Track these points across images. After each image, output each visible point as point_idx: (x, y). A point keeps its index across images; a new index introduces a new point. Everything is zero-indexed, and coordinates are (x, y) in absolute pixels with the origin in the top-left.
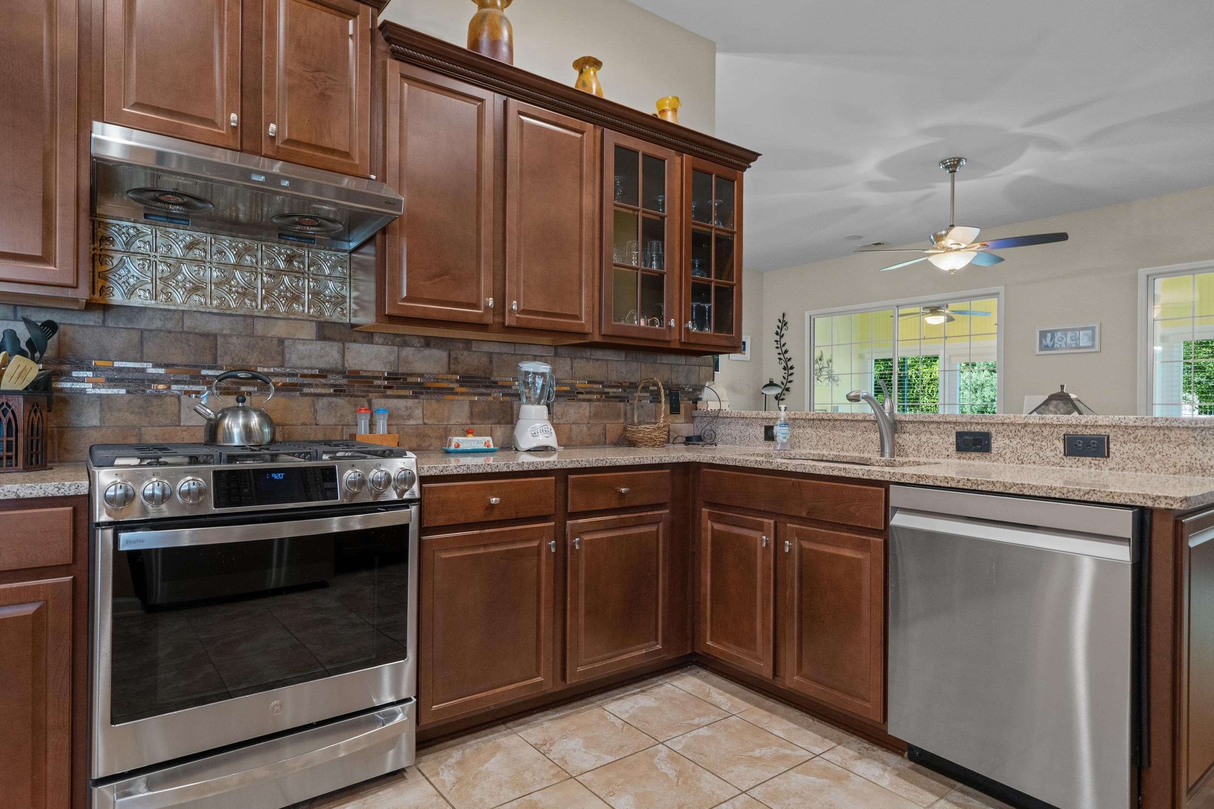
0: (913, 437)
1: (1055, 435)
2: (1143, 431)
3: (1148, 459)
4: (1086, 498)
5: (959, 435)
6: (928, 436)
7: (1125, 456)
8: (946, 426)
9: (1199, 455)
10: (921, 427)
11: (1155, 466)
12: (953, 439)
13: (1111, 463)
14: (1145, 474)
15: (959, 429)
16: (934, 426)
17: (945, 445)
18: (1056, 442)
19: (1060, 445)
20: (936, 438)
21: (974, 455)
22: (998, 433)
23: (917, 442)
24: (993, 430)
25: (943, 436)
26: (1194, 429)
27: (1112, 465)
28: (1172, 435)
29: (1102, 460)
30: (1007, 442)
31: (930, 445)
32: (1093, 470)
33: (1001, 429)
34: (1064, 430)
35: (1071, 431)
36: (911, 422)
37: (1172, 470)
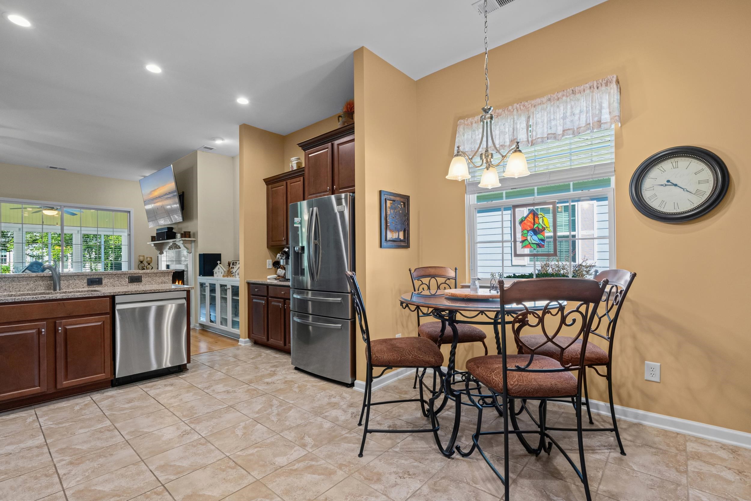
0: (66, 282)
1: (125, 277)
2: (151, 274)
3: (152, 281)
4: (175, 290)
5: (88, 279)
6: (73, 281)
7: (146, 281)
8: (82, 277)
9: (164, 279)
10: (70, 278)
11: (154, 283)
12: (86, 281)
13: (142, 283)
14: (151, 285)
15: (88, 277)
16: (77, 277)
17: (82, 284)
18: (126, 279)
19: (127, 280)
20: (77, 281)
21: (95, 286)
22: (105, 277)
23: (67, 284)
24: (103, 277)
25: (81, 280)
26: (162, 273)
27: (142, 284)
28: (158, 275)
29: (140, 283)
30: (109, 280)
31: (75, 284)
32: (137, 286)
33: (106, 276)
34: (128, 275)
35: (130, 275)
36: (64, 276)
37: (158, 284)
